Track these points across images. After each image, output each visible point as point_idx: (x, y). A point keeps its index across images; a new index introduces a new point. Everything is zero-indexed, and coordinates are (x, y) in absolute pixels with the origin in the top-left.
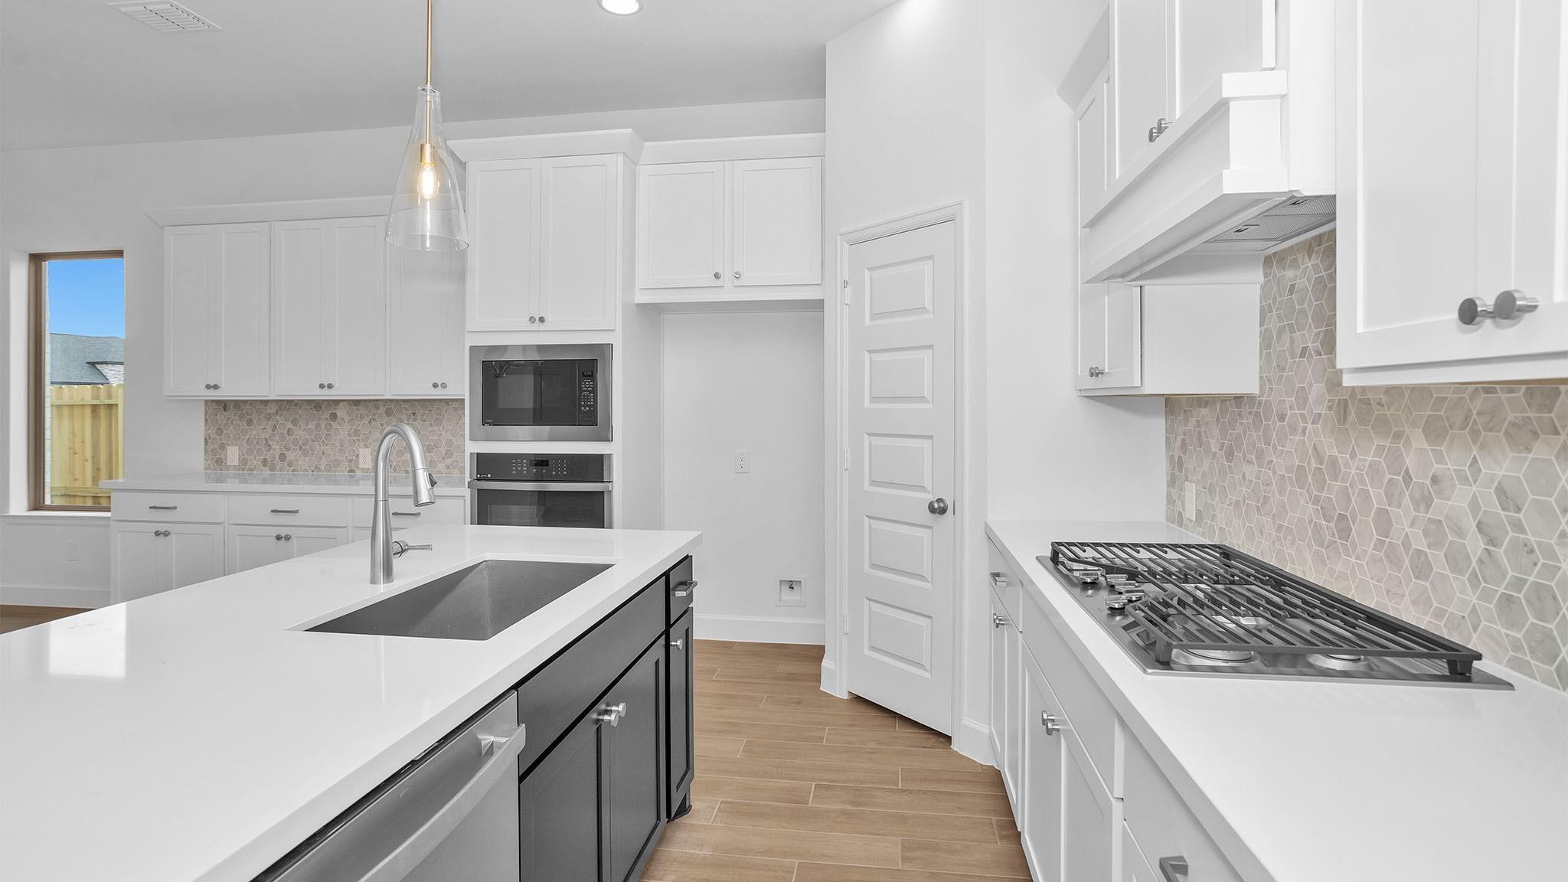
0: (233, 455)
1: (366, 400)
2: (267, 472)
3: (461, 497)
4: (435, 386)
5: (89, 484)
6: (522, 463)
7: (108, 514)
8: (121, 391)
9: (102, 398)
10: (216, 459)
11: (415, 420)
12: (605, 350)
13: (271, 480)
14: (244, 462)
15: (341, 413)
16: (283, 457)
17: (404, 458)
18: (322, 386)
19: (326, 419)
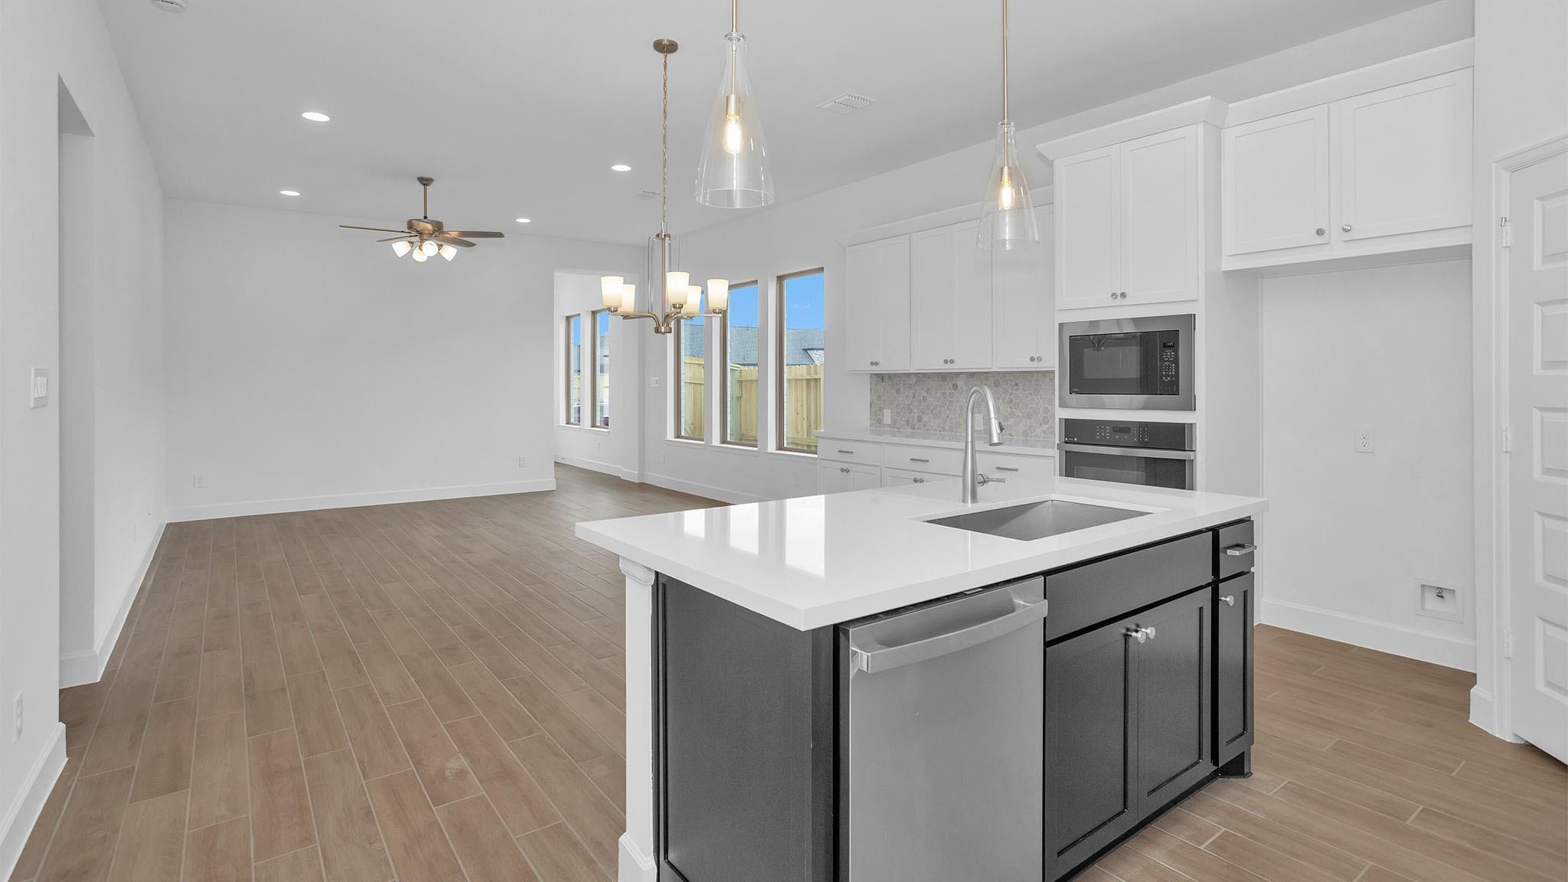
0: (887, 416)
1: (979, 373)
2: (909, 430)
3: (1053, 457)
4: (1032, 359)
5: (805, 436)
6: (1106, 429)
7: (816, 456)
8: (822, 368)
9: (812, 375)
10: (877, 420)
11: (1017, 390)
12: (1189, 320)
13: (913, 436)
14: (894, 422)
15: (960, 383)
16: (920, 419)
17: (1008, 423)
18: (946, 362)
19: (950, 389)
